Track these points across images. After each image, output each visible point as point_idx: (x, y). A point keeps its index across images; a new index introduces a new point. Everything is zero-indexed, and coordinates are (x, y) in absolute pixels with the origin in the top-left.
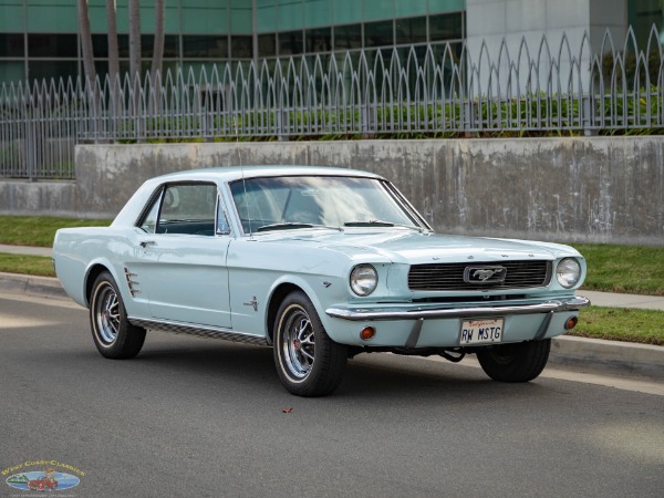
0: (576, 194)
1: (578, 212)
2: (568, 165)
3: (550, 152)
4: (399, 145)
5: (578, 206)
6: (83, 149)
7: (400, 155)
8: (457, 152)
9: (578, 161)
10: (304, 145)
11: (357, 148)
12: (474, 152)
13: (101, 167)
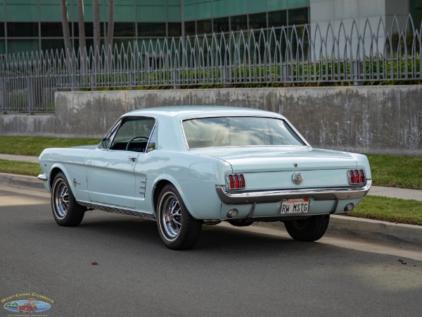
0: (348, 122)
1: (350, 134)
2: (344, 104)
3: (333, 96)
4: (244, 92)
5: (350, 130)
6: (60, 94)
7: (244, 97)
8: (278, 96)
9: (350, 101)
10: (188, 91)
11: (219, 93)
12: (288, 95)
13: (70, 106)
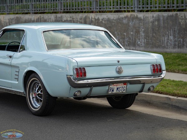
0: (132, 33)
1: (133, 39)
2: (129, 23)
3: (123, 18)
4: (71, 16)
5: (133, 38)
7: (71, 19)
8: (90, 18)
9: (133, 21)
10: (39, 15)
11: (57, 16)
12: (96, 18)
